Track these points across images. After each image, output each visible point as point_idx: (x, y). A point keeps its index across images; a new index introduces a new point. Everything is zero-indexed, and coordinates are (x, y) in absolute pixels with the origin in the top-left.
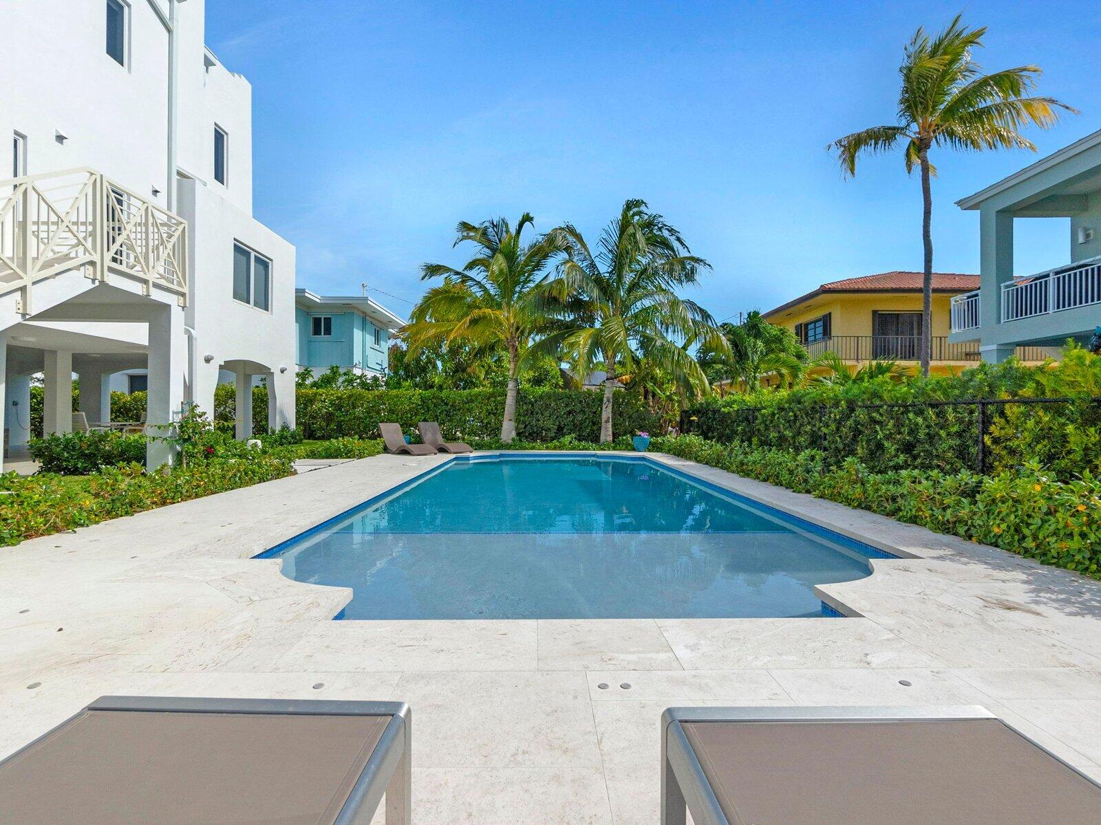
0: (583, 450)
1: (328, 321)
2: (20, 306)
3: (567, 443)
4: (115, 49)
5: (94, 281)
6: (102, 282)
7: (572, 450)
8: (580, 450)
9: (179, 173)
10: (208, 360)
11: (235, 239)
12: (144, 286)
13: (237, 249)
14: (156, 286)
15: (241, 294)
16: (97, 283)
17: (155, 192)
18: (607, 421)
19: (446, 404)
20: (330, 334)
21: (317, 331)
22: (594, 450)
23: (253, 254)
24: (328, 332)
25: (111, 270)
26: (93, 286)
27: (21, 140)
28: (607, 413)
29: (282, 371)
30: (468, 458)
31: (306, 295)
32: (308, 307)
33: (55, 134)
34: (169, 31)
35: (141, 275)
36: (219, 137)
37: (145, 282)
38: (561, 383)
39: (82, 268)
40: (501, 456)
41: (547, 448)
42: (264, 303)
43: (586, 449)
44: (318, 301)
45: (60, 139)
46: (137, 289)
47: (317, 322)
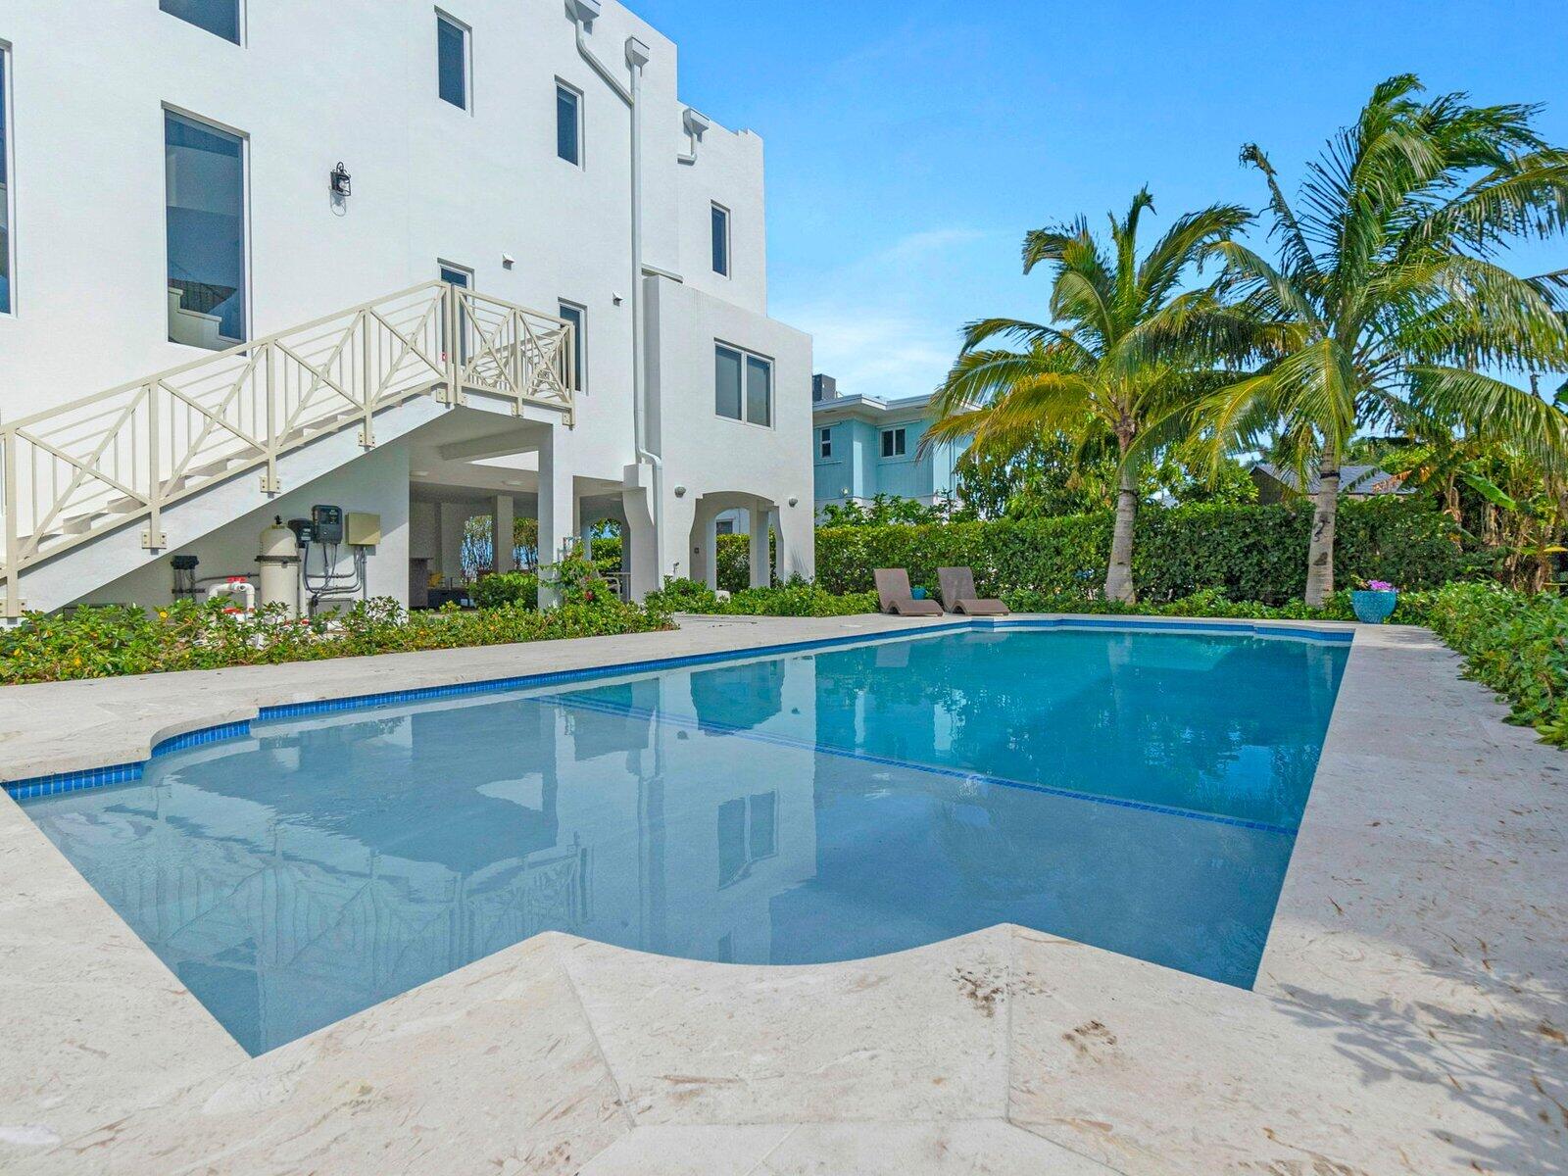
0: (1237, 616)
1: (901, 434)
2: (362, 439)
3: (1204, 603)
4: (568, 148)
5: (448, 404)
6: (457, 405)
7: (1216, 616)
8: (1233, 617)
9: (644, 272)
10: (680, 493)
11: (716, 339)
12: (514, 404)
13: (720, 351)
14: (526, 402)
15: (727, 407)
16: (452, 407)
17: (617, 301)
18: (1322, 561)
19: (1023, 541)
20: (903, 452)
21: (887, 452)
22: (1263, 617)
23: (744, 355)
24: (901, 449)
25: (465, 390)
26: (447, 410)
27: (470, 275)
28: (1321, 544)
29: (792, 504)
30: (991, 624)
31: (864, 401)
32: (876, 418)
33: (502, 261)
34: (630, 105)
35: (508, 393)
36: (719, 218)
37: (515, 400)
38: (1253, 495)
39: (434, 392)
40: (1061, 622)
41: (1164, 612)
42: (762, 415)
43: (1246, 616)
44: (884, 408)
45: (507, 264)
46: (505, 409)
47: (888, 436)
